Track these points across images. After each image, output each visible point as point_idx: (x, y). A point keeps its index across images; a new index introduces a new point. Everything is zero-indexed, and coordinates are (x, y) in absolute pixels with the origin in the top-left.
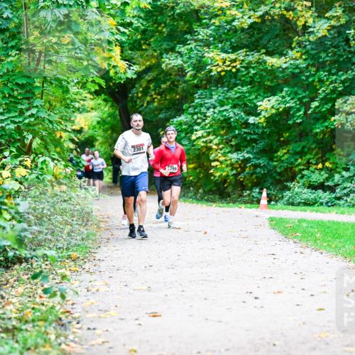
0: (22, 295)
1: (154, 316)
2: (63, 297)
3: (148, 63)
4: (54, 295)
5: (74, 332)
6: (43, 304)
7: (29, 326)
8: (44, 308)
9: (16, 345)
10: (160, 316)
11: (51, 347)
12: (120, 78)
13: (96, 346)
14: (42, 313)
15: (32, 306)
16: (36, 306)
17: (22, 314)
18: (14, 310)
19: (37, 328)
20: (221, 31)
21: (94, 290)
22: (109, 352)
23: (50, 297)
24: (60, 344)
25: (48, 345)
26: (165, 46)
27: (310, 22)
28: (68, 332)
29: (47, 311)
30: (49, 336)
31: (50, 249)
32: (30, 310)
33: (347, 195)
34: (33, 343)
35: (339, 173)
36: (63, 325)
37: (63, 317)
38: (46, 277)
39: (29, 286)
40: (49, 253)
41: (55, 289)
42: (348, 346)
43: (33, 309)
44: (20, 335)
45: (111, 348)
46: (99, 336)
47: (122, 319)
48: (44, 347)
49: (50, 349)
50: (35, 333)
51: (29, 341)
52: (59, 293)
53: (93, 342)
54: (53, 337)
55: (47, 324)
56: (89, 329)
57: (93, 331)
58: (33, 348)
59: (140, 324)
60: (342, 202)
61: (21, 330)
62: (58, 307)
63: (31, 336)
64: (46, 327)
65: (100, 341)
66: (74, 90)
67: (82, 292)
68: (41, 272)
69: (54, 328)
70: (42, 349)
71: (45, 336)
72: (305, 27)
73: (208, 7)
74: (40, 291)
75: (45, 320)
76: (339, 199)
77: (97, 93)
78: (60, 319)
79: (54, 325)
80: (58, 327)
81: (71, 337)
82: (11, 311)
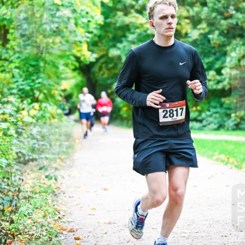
0: (34, 179)
1: (105, 190)
2: (56, 180)
3: (102, 53)
4: (51, 178)
5: (62, 199)
6: (45, 184)
7: (37, 196)
8: (45, 186)
9: (30, 206)
10: (108, 190)
11: (49, 207)
12: (86, 61)
13: (74, 206)
14: (44, 189)
15: (39, 185)
16: (41, 185)
17: (33, 189)
18: (29, 187)
19: (41, 197)
20: (141, 36)
21: (72, 176)
22: (80, 209)
23: (49, 180)
24: (54, 206)
25: (47, 206)
26: (111, 44)
27: (189, 31)
28: (58, 199)
29: (47, 188)
30: (48, 201)
31: (49, 154)
32: (38, 187)
33: (209, 124)
34: (39, 205)
35: (205, 112)
36: (56, 195)
37: (56, 190)
38: (46, 170)
39: (37, 174)
40: (48, 156)
41: (52, 175)
42: (209, 206)
43: (40, 186)
44: (32, 200)
45: (81, 207)
46: (75, 201)
47: (88, 192)
48: (46, 207)
49: (48, 208)
50: (41, 199)
51: (37, 204)
52: (53, 178)
53: (72, 204)
54: (50, 201)
55: (47, 194)
56: (70, 197)
57: (72, 198)
58: (39, 208)
59: (97, 195)
60: (206, 128)
61: (33, 198)
62: (53, 185)
63: (38, 201)
64: (46, 196)
65: (76, 203)
66: (62, 68)
67: (66, 177)
68: (44, 166)
69: (51, 197)
70: (44, 208)
71: (46, 201)
72: (186, 34)
73: (134, 23)
74: (43, 177)
75: (46, 192)
76: (204, 126)
77: (74, 70)
78: (54, 192)
79: (51, 195)
80: (53, 196)
81: (60, 201)
82: (28, 188)
